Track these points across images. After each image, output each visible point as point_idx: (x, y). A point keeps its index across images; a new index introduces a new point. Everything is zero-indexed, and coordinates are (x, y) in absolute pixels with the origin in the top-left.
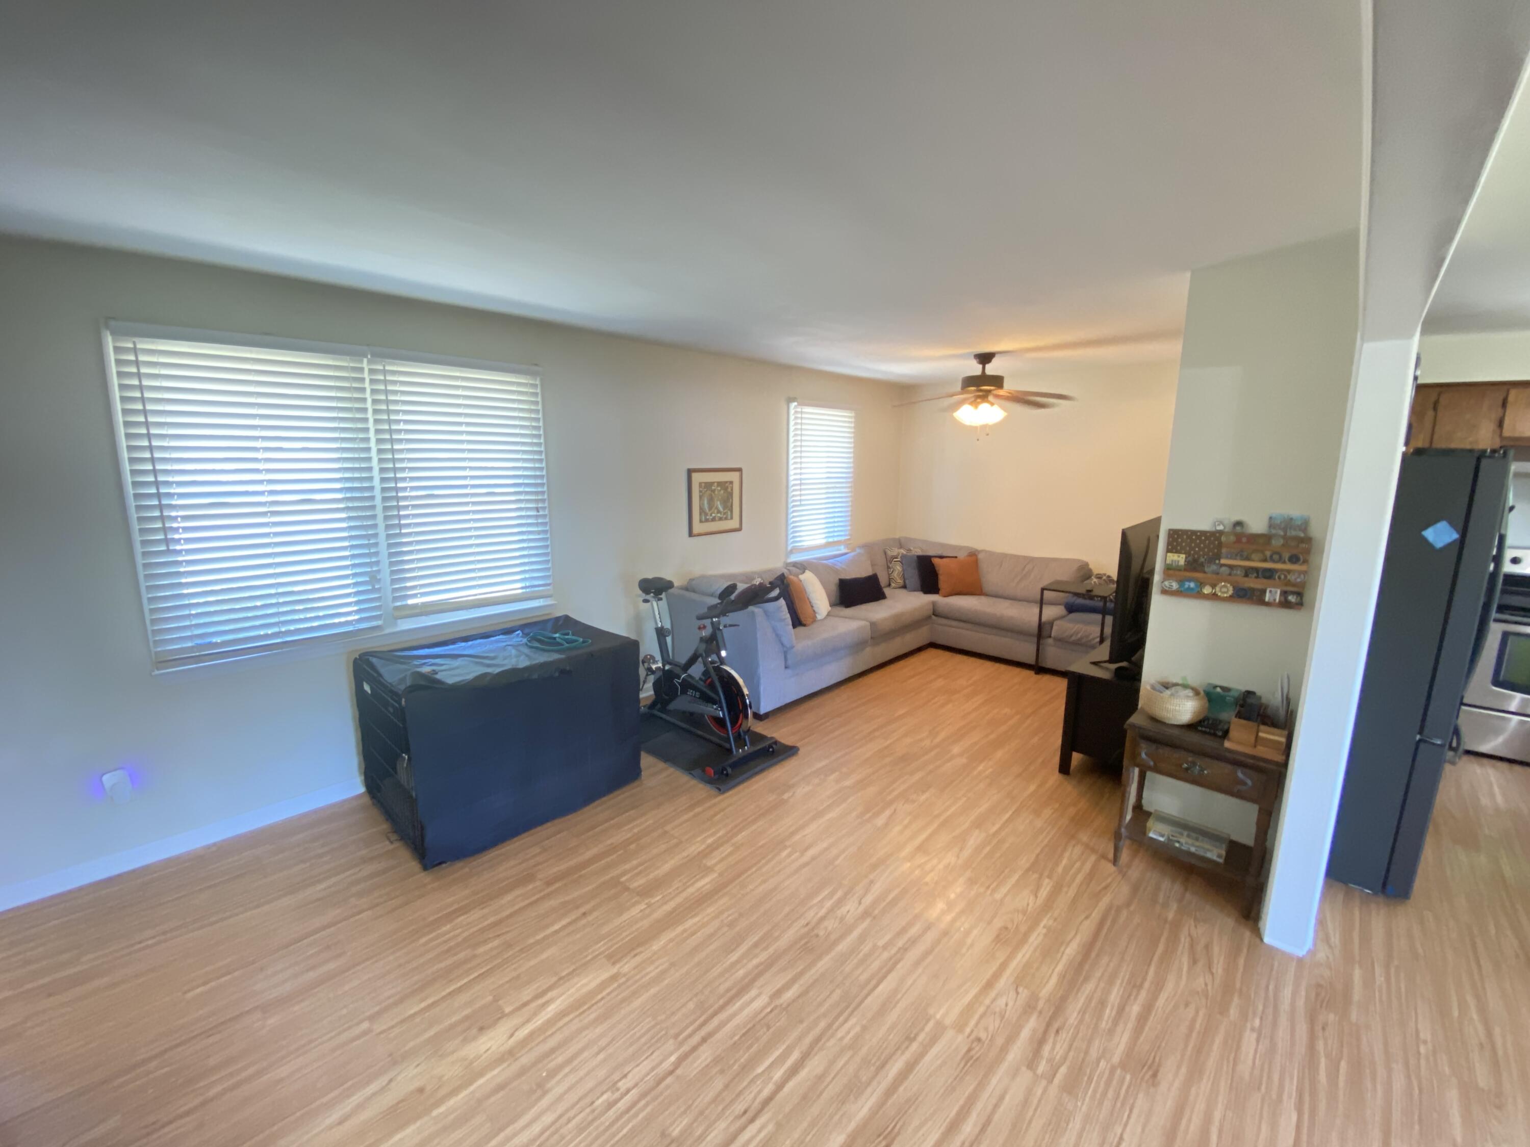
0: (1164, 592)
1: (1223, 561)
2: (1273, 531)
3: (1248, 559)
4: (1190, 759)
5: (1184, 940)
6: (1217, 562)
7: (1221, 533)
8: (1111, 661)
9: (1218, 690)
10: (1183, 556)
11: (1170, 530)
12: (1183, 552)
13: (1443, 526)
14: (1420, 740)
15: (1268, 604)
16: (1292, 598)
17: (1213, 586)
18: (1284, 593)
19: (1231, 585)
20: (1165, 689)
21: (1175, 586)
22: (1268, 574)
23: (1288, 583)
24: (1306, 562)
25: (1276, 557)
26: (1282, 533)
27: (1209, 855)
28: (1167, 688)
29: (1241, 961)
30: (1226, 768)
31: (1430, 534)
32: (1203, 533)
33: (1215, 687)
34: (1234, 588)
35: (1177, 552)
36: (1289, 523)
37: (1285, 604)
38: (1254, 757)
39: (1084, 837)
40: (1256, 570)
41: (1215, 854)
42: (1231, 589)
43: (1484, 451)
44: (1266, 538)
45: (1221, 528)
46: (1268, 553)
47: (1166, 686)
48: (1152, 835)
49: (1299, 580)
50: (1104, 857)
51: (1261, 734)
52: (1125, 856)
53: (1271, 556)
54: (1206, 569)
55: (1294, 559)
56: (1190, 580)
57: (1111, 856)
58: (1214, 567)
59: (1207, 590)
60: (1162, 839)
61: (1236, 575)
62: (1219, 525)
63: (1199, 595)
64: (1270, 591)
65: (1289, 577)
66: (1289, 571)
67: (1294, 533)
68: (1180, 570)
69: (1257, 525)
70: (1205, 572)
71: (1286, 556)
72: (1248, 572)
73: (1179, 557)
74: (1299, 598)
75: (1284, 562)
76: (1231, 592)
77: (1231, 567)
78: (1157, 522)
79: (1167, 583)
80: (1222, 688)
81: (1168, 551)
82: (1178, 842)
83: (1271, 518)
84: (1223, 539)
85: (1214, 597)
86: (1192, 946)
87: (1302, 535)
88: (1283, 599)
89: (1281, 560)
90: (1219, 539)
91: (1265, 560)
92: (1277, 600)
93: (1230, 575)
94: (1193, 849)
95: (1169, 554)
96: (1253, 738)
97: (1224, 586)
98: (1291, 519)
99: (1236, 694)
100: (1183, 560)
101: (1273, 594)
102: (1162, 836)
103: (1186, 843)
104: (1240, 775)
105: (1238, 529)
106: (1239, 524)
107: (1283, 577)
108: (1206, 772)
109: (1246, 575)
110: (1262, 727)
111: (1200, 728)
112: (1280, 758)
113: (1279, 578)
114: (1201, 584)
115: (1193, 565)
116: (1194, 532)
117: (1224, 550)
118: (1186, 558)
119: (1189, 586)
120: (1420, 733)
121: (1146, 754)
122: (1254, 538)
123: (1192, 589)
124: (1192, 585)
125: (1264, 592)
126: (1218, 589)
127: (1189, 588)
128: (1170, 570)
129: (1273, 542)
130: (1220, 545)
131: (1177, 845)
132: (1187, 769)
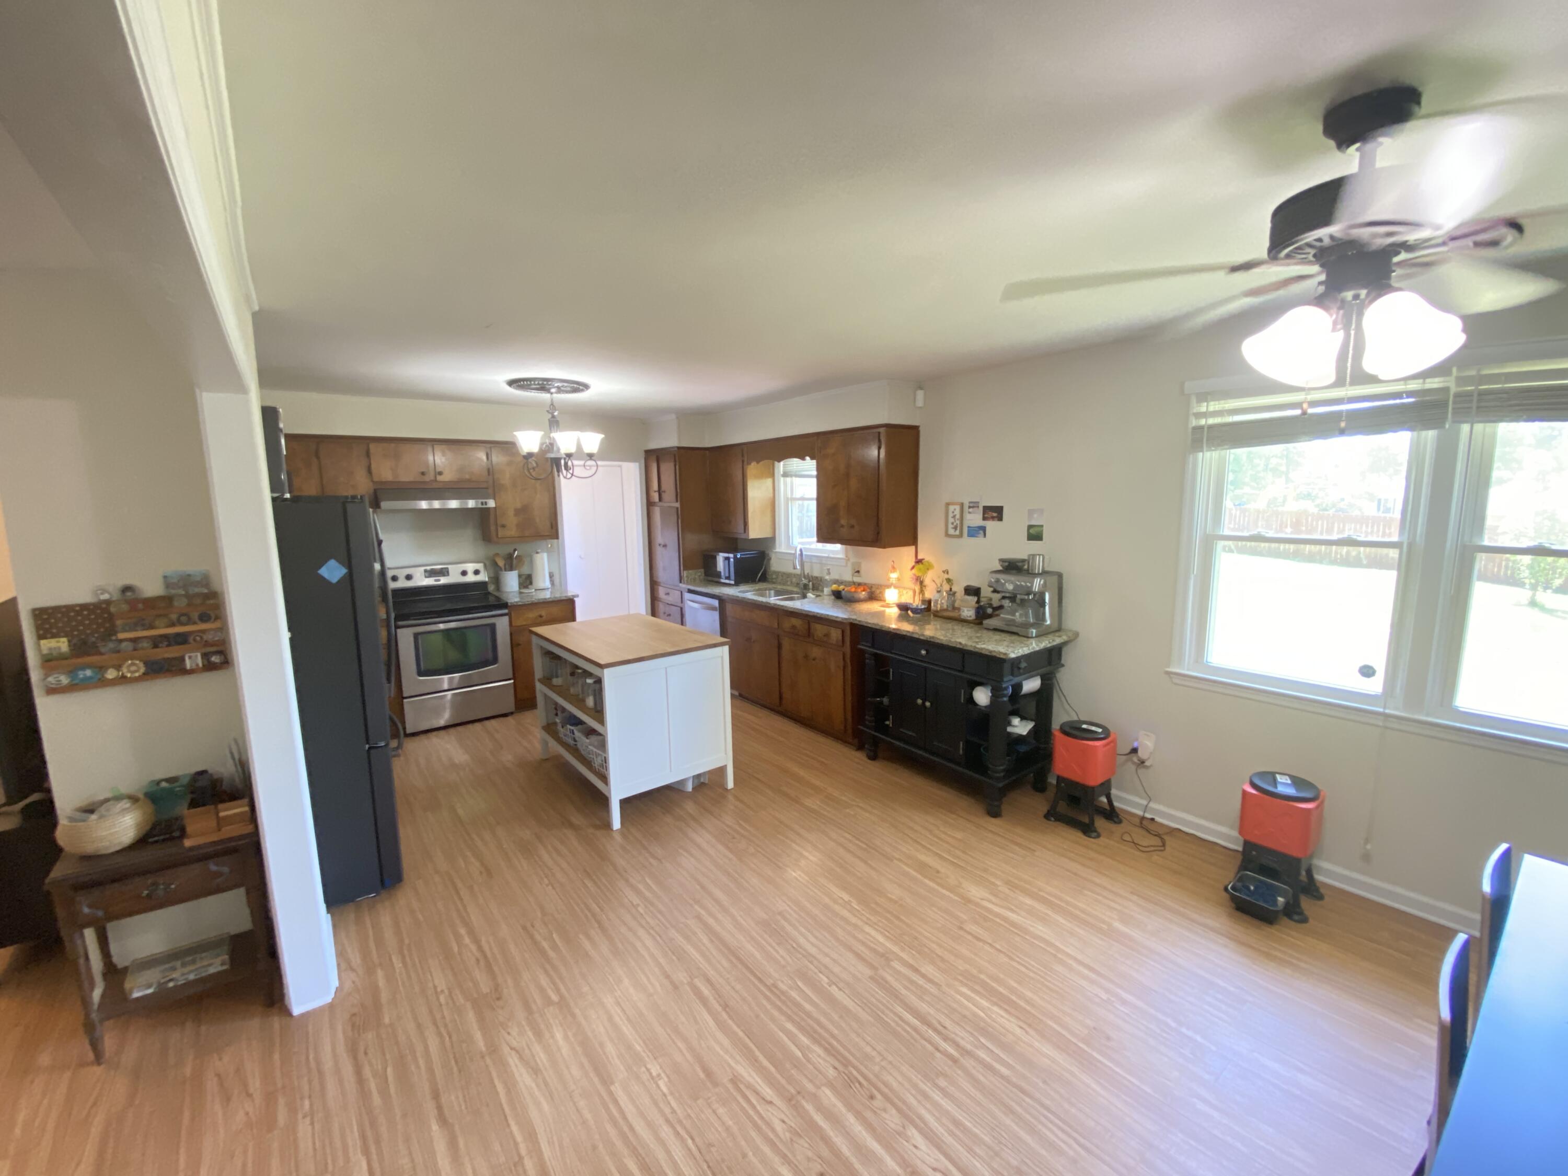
0: (51, 691)
1: (121, 636)
2: (173, 592)
3: (152, 627)
4: (150, 881)
5: (211, 1084)
6: (114, 638)
7: (108, 602)
8: (10, 801)
9: (164, 784)
10: (65, 640)
11: (34, 610)
12: (62, 634)
13: (332, 563)
14: (369, 748)
15: (191, 672)
16: (215, 659)
17: (118, 667)
18: (205, 656)
19: (140, 661)
20: (86, 815)
21: (65, 680)
22: (181, 640)
23: (207, 644)
24: (217, 618)
25: (183, 619)
26: (183, 593)
27: (212, 970)
28: (91, 811)
29: (276, 1056)
30: (195, 870)
31: (324, 572)
32: (84, 607)
33: (158, 783)
34: (146, 663)
35: (54, 636)
36: (186, 581)
37: (209, 667)
38: (221, 842)
39: (44, 1059)
40: (165, 637)
41: (216, 964)
42: (141, 665)
43: (347, 497)
44: (167, 600)
45: (106, 597)
46: (174, 617)
47: (89, 810)
48: (136, 994)
49: (216, 639)
50: (82, 1064)
51: (222, 814)
52: (109, 1042)
53: (178, 619)
54: (103, 650)
55: (204, 618)
56: (83, 668)
57: (91, 1056)
58: (111, 645)
59: (111, 674)
60: (150, 991)
61: (143, 649)
62: (102, 594)
63: (103, 683)
64: (190, 658)
65: (205, 637)
66: (204, 631)
67: (197, 590)
68: (66, 659)
69: (152, 588)
70: (101, 654)
71: (195, 615)
72: (156, 642)
73: (58, 642)
74: (223, 657)
75: (195, 623)
76: (142, 670)
77: (134, 640)
78: (13, 602)
79: (51, 679)
80: (168, 780)
81: (40, 637)
82: (171, 980)
83: (165, 577)
84: (113, 609)
85: (122, 680)
86: (221, 1084)
87: (206, 591)
88: (206, 663)
89: (190, 621)
90: (106, 610)
91: (173, 625)
92: (201, 665)
93: (135, 649)
94: (192, 977)
95: (43, 642)
96: (213, 823)
97: (133, 664)
98: (189, 575)
99: (185, 781)
100: (66, 644)
101: (193, 659)
102: (149, 987)
103: (183, 974)
104: (213, 868)
105: (129, 594)
106: (127, 589)
107: (198, 638)
108: (173, 886)
109: (156, 646)
110: (221, 806)
111: (151, 840)
112: (250, 829)
113: (195, 640)
114: (102, 669)
115: (81, 648)
116: (69, 608)
117: (119, 622)
118: (69, 641)
119: (85, 675)
120: (368, 743)
121: (90, 906)
122: (150, 603)
123: (91, 678)
124: (88, 673)
125: (182, 659)
126: (125, 670)
127: (86, 679)
128: (50, 662)
129: (176, 604)
130: (111, 618)
131: (171, 985)
132: (149, 896)
